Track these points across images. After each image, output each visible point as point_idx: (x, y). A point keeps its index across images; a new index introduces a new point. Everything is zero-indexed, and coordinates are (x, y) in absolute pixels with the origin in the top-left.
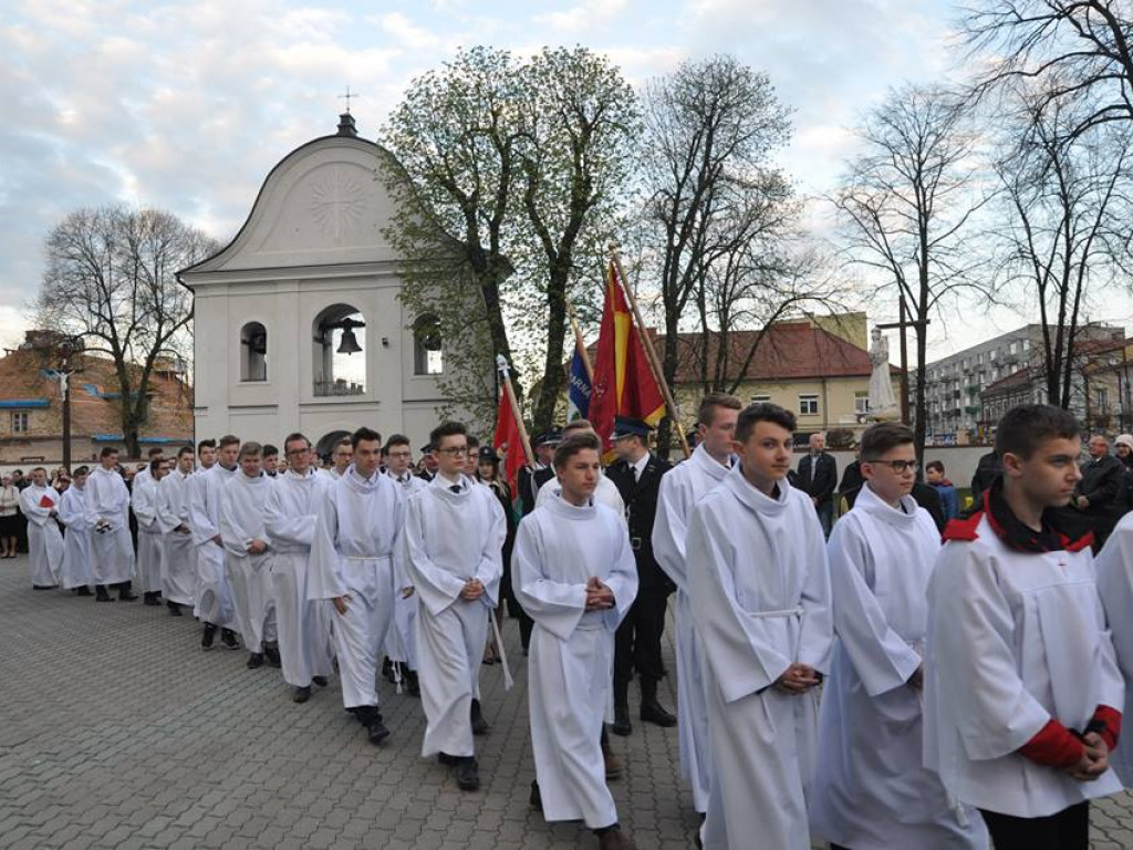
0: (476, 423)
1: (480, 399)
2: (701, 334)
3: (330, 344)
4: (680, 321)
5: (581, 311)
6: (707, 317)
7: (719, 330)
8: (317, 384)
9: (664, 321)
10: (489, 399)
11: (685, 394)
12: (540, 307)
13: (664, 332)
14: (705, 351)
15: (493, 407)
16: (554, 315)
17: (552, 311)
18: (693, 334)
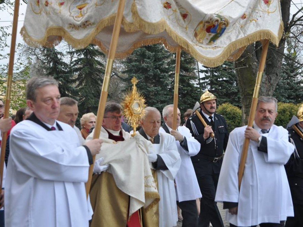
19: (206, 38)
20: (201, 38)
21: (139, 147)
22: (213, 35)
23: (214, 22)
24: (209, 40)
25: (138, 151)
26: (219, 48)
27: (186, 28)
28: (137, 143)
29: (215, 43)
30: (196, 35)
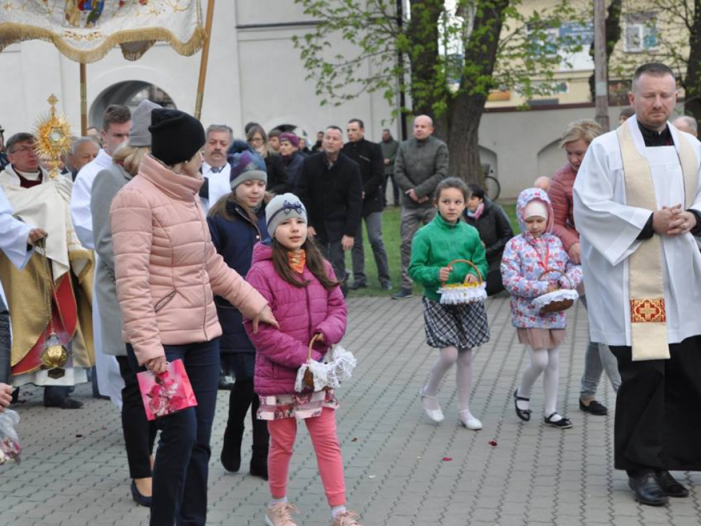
0: (364, 63)
1: (373, 21)
15: (393, 34)
19: (81, 18)
20: (76, 20)
22: (89, 12)
24: (86, 20)
26: (99, 38)
27: (49, 12)
28: (57, 187)
29: (97, 26)
30: (68, 17)
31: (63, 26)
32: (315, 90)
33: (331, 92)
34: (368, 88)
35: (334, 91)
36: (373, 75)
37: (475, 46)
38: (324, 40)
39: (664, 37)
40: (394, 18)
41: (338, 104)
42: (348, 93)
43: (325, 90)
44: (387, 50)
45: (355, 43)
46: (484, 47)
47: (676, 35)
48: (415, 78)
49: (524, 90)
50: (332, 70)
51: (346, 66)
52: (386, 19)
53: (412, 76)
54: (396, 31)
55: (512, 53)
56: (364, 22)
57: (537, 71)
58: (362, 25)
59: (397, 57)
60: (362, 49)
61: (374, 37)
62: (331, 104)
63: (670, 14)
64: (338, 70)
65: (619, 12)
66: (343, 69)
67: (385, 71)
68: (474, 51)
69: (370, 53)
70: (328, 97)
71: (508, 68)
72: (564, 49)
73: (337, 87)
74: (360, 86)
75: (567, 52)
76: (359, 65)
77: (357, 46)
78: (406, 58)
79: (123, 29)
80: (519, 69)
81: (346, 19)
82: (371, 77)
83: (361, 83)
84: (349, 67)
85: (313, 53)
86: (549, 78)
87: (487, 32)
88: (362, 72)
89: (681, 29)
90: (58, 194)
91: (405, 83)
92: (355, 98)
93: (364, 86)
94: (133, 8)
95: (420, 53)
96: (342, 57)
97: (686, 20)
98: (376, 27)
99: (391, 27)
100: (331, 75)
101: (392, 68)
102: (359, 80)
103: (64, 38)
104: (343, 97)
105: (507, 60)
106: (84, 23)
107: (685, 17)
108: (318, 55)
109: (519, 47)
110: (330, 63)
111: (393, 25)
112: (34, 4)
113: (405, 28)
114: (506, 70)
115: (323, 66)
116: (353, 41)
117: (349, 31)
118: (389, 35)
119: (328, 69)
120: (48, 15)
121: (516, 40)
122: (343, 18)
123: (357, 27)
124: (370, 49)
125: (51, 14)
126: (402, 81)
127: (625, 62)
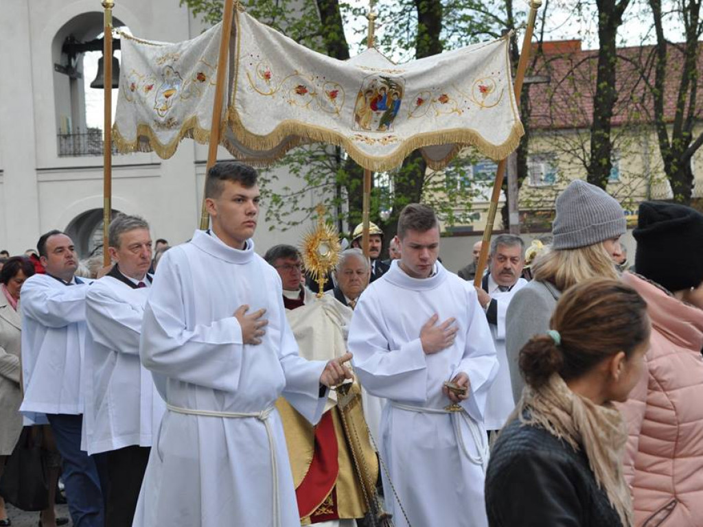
0: (308, 194)
1: (317, 158)
2: (656, 46)
3: (80, 75)
4: (620, 29)
5: (465, 18)
6: (663, 19)
7: (684, 40)
8: (63, 137)
9: (595, 29)
10: (327, 156)
11: (629, 144)
12: (402, 13)
13: (596, 46)
14: (660, 74)
15: (333, 170)
16: (424, 28)
17: (421, 19)
18: (642, 48)
19: (373, 120)
20: (367, 123)
21: (327, 314)
22: (382, 112)
23: (378, 90)
24: (378, 123)
25: (324, 321)
26: (394, 142)
27: (337, 112)
28: (324, 308)
29: (391, 129)
30: (358, 119)
31: (352, 129)
32: (265, 217)
33: (278, 219)
34: (310, 216)
35: (282, 218)
36: (315, 204)
37: (405, 180)
38: (272, 174)
39: (565, 176)
40: (333, 156)
41: (284, 230)
42: (293, 221)
43: (273, 217)
44: (327, 183)
45: (300, 177)
46: (412, 182)
47: (576, 173)
48: (352, 207)
49: (447, 219)
50: (280, 199)
51: (292, 197)
52: (327, 157)
53: (350, 206)
54: (335, 166)
55: (436, 186)
56: (308, 159)
57: (458, 202)
58: (306, 161)
59: (336, 190)
60: (306, 182)
61: (316, 172)
62: (279, 229)
63: (571, 156)
64: (285, 200)
65: (526, 153)
66: (290, 199)
67: (326, 202)
68: (404, 185)
69: (313, 186)
70: (275, 223)
71: (432, 199)
72: (480, 184)
73: (284, 214)
74: (304, 214)
75: (483, 186)
76: (303, 196)
77: (302, 179)
78: (344, 190)
79: (421, 132)
80: (442, 201)
81: (292, 156)
82: (314, 206)
83: (305, 211)
84: (295, 197)
85: (264, 186)
86: (468, 208)
87: (415, 168)
88: (305, 202)
89: (581, 169)
90: (326, 317)
91: (343, 212)
92: (300, 225)
93: (307, 214)
94: (431, 107)
95: (357, 185)
96: (289, 189)
97: (584, 162)
98: (318, 163)
99: (331, 163)
100: (279, 204)
101: (331, 199)
102: (303, 209)
103: (355, 142)
104: (289, 224)
105: (432, 192)
106: (377, 126)
107: (583, 158)
108: (268, 187)
109: (442, 182)
110: (278, 194)
111: (333, 162)
112: (320, 102)
113: (343, 164)
114: (431, 202)
115: (272, 196)
116: (298, 175)
117: (294, 167)
118: (329, 170)
119: (276, 199)
120: (335, 115)
121: (439, 176)
122: (289, 155)
123: (302, 164)
124: (314, 182)
125: (339, 115)
126: (339, 210)
127: (532, 196)
